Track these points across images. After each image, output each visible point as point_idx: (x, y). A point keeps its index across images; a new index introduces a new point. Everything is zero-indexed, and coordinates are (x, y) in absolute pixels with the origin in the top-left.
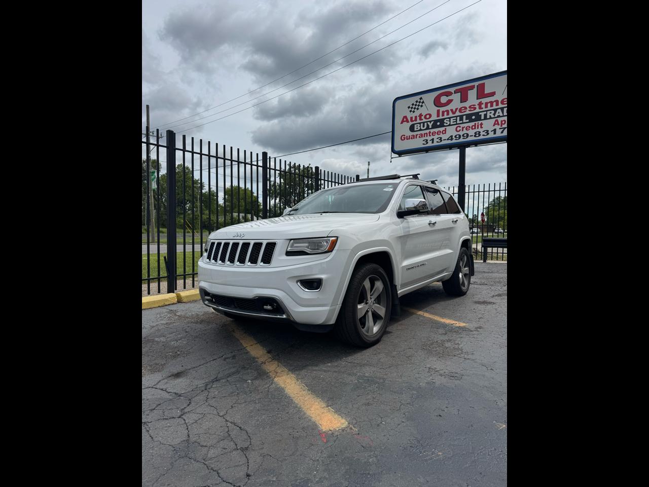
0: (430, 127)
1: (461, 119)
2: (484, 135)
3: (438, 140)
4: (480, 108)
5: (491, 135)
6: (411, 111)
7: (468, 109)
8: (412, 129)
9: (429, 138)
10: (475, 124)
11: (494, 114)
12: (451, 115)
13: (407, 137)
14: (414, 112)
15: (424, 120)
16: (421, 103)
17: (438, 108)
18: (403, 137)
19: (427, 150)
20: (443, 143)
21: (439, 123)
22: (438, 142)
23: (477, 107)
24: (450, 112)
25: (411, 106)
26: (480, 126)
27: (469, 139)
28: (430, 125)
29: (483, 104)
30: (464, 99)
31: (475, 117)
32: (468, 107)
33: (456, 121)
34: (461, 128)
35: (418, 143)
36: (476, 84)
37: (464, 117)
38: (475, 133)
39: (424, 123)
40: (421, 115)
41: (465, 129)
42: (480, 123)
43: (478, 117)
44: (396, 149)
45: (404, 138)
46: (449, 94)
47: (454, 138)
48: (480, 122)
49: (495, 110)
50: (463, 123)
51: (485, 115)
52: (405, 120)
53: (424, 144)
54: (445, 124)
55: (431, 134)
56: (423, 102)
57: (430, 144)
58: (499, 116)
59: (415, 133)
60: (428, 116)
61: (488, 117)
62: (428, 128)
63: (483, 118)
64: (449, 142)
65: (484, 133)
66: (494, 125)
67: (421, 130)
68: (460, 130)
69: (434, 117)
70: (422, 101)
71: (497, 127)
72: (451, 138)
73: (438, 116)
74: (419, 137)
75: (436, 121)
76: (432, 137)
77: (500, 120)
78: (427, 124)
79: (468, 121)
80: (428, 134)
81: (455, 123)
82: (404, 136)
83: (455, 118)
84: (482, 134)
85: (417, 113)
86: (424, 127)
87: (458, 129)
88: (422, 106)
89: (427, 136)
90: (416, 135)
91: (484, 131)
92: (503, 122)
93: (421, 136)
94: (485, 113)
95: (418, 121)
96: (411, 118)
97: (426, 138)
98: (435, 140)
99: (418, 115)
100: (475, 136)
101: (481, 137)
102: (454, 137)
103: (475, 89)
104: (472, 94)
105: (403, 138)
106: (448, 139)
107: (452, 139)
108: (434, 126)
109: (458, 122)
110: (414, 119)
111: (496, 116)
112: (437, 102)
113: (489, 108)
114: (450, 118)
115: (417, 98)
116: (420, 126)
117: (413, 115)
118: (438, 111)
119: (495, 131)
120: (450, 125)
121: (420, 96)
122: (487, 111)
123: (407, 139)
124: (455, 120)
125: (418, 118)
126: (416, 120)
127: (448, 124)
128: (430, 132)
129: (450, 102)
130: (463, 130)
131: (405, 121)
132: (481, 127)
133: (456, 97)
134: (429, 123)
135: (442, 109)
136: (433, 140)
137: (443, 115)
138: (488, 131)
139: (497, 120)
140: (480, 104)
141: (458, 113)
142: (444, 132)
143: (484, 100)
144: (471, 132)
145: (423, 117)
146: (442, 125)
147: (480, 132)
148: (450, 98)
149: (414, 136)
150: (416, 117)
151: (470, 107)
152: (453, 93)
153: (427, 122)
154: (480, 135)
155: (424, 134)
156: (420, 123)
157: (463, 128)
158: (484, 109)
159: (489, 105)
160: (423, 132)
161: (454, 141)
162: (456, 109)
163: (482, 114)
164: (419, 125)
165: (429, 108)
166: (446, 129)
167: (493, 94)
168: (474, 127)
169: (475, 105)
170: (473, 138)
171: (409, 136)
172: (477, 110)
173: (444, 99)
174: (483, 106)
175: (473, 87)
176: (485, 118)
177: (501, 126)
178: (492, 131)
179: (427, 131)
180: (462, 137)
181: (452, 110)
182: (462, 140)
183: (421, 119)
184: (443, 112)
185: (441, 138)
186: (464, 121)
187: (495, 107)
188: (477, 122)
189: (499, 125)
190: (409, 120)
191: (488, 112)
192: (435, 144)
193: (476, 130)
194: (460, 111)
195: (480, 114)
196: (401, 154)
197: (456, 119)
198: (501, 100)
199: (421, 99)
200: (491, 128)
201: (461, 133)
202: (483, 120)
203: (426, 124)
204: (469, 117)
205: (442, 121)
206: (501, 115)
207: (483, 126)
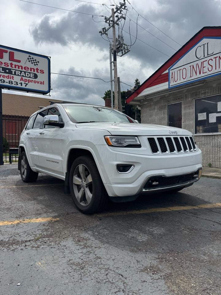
2: (15, 84)
4: (11, 66)
5: (19, 86)
7: (4, 64)
10: (9, 75)
11: (21, 74)
26: (12, 78)
27: (5, 84)
29: (13, 65)
30: (1, 56)
31: (8, 71)
32: (3, 63)
36: (9, 50)
37: (1, 69)
38: (9, 81)
41: (2, 76)
42: (12, 76)
43: (10, 72)
48: (12, 75)
49: (21, 72)
51: (15, 72)
58: (23, 76)
61: (17, 74)
63: (13, 73)
65: (15, 83)
66: (21, 80)
77: (24, 78)
79: (4, 72)
91: (15, 82)
92: (26, 80)
94: (15, 71)
100: (9, 83)
101: (13, 85)
103: (8, 53)
104: (6, 56)
111: (22, 75)
113: (17, 69)
119: (21, 83)
122: (16, 70)
138: (17, 82)
139: (22, 78)
140: (11, 64)
143: (14, 63)
144: (7, 80)
147: (12, 82)
151: (5, 63)
154: (12, 84)
158: (14, 68)
159: (17, 67)
163: (13, 71)
167: (19, 61)
168: (8, 77)
169: (8, 64)
170: (8, 84)
172: (10, 67)
174: (13, 66)
175: (6, 52)
176: (15, 74)
177: (25, 82)
178: (20, 83)
186: (1, 71)
187: (20, 69)
188: (10, 75)
189: (23, 81)
191: (17, 71)
193: (10, 80)
195: (12, 70)
198: (24, 67)
200: (19, 81)
204: (4, 69)
206: (25, 76)
207: (14, 78)
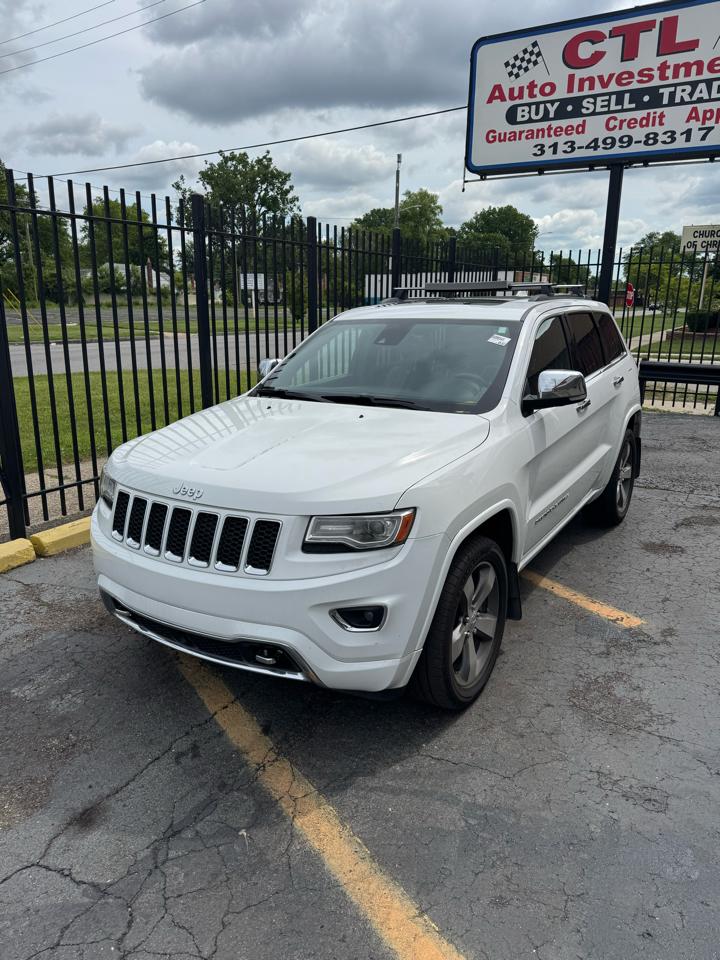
0: (552, 115)
1: (620, 101)
2: (664, 142)
3: (566, 148)
4: (663, 77)
5: (680, 143)
6: (511, 74)
7: (637, 78)
8: (511, 117)
9: (547, 142)
10: (649, 114)
11: (691, 95)
12: (598, 89)
13: (500, 134)
14: (517, 76)
15: (540, 98)
16: (533, 57)
17: (572, 71)
18: (492, 134)
19: (541, 168)
20: (578, 154)
21: (570, 108)
22: (565, 152)
23: (656, 73)
24: (597, 83)
25: (511, 62)
26: (657, 120)
27: (634, 149)
28: (552, 110)
29: (669, 67)
30: (629, 52)
31: (649, 99)
32: (635, 73)
33: (608, 106)
34: (617, 123)
35: (523, 151)
36: (659, 17)
37: (627, 96)
38: (647, 136)
39: (538, 104)
40: (532, 86)
41: (625, 124)
42: (658, 114)
43: (656, 100)
44: (476, 162)
45: (494, 137)
46: (596, 38)
47: (602, 146)
48: (659, 111)
49: (694, 85)
50: (623, 110)
51: (672, 95)
52: (497, 94)
53: (535, 155)
54: (584, 111)
55: (552, 132)
56: (539, 54)
57: (548, 156)
58: (700, 100)
59: (517, 128)
60: (548, 89)
61: (678, 100)
62: (546, 118)
63: (665, 101)
64: (591, 153)
65: (665, 138)
66: (688, 121)
67: (530, 121)
68: (615, 127)
69: (561, 93)
70: (536, 50)
71: (694, 125)
72: (595, 143)
73: (570, 89)
74: (527, 138)
75: (564, 102)
76: (554, 139)
77: (701, 107)
78: (545, 107)
79: (633, 106)
80: (546, 132)
81: (606, 109)
82: (494, 132)
83: (607, 98)
84: (661, 138)
85: (524, 80)
86: (537, 113)
87: (612, 124)
88: (535, 63)
89: (543, 136)
90: (521, 133)
91: (665, 133)
92: (708, 115)
93: (531, 135)
94: (672, 89)
95: (526, 99)
96: (512, 90)
97: (540, 141)
98: (561, 147)
99: (525, 84)
100: (646, 143)
101: (659, 147)
102: (600, 143)
103: (656, 31)
104: (648, 41)
105: (492, 137)
106: (588, 147)
107: (596, 148)
108: (561, 114)
109: (613, 107)
110: (516, 94)
111: (694, 98)
112: (570, 57)
113: (682, 78)
114: (595, 97)
115: (526, 42)
116: (529, 112)
117: (516, 84)
118: (571, 78)
119: (688, 133)
120: (594, 113)
121: (532, 39)
122: (675, 85)
123: (500, 141)
124: (606, 103)
125: (526, 92)
126: (521, 96)
127: (591, 111)
128: (550, 128)
129: (597, 57)
130: (620, 128)
131: (497, 98)
132: (661, 124)
133: (613, 47)
134: (548, 105)
135: (580, 74)
136: (555, 146)
137: (581, 89)
138: (673, 133)
139: (695, 110)
140: (663, 67)
141: (613, 87)
142: (580, 129)
143: (673, 59)
144: (639, 133)
145: (536, 91)
146: (577, 113)
147: (656, 135)
148: (599, 47)
149: (515, 133)
150: (521, 89)
151: (641, 73)
152: (608, 36)
153: (544, 102)
154: (656, 142)
155: (538, 131)
156: (529, 105)
157: (622, 122)
158: (671, 81)
159: (682, 70)
160: (535, 126)
161: (600, 152)
162: (611, 76)
163: (666, 92)
164: (527, 109)
165: (552, 71)
166: (584, 121)
167: (692, 45)
168: (645, 122)
169: (651, 70)
170: (642, 148)
171: (505, 134)
172: (656, 82)
173: (585, 50)
174: (669, 73)
175: (648, 26)
176: (672, 103)
177: (703, 123)
178: (682, 134)
179: (545, 125)
180: (618, 144)
181: (601, 78)
182: (616, 150)
183: (532, 95)
184: (582, 81)
185: (573, 143)
186: (627, 105)
187: (693, 77)
188: (652, 111)
189: (698, 120)
190: (507, 94)
191: (679, 88)
192: (560, 156)
193: (650, 129)
194: (619, 82)
195: (661, 91)
196: (484, 172)
197: (609, 101)
198: (709, 60)
199: (535, 44)
200: (680, 127)
201: (617, 134)
202: (666, 106)
203: (542, 107)
204: (636, 96)
205: (577, 102)
206: (706, 97)
207: (664, 120)
